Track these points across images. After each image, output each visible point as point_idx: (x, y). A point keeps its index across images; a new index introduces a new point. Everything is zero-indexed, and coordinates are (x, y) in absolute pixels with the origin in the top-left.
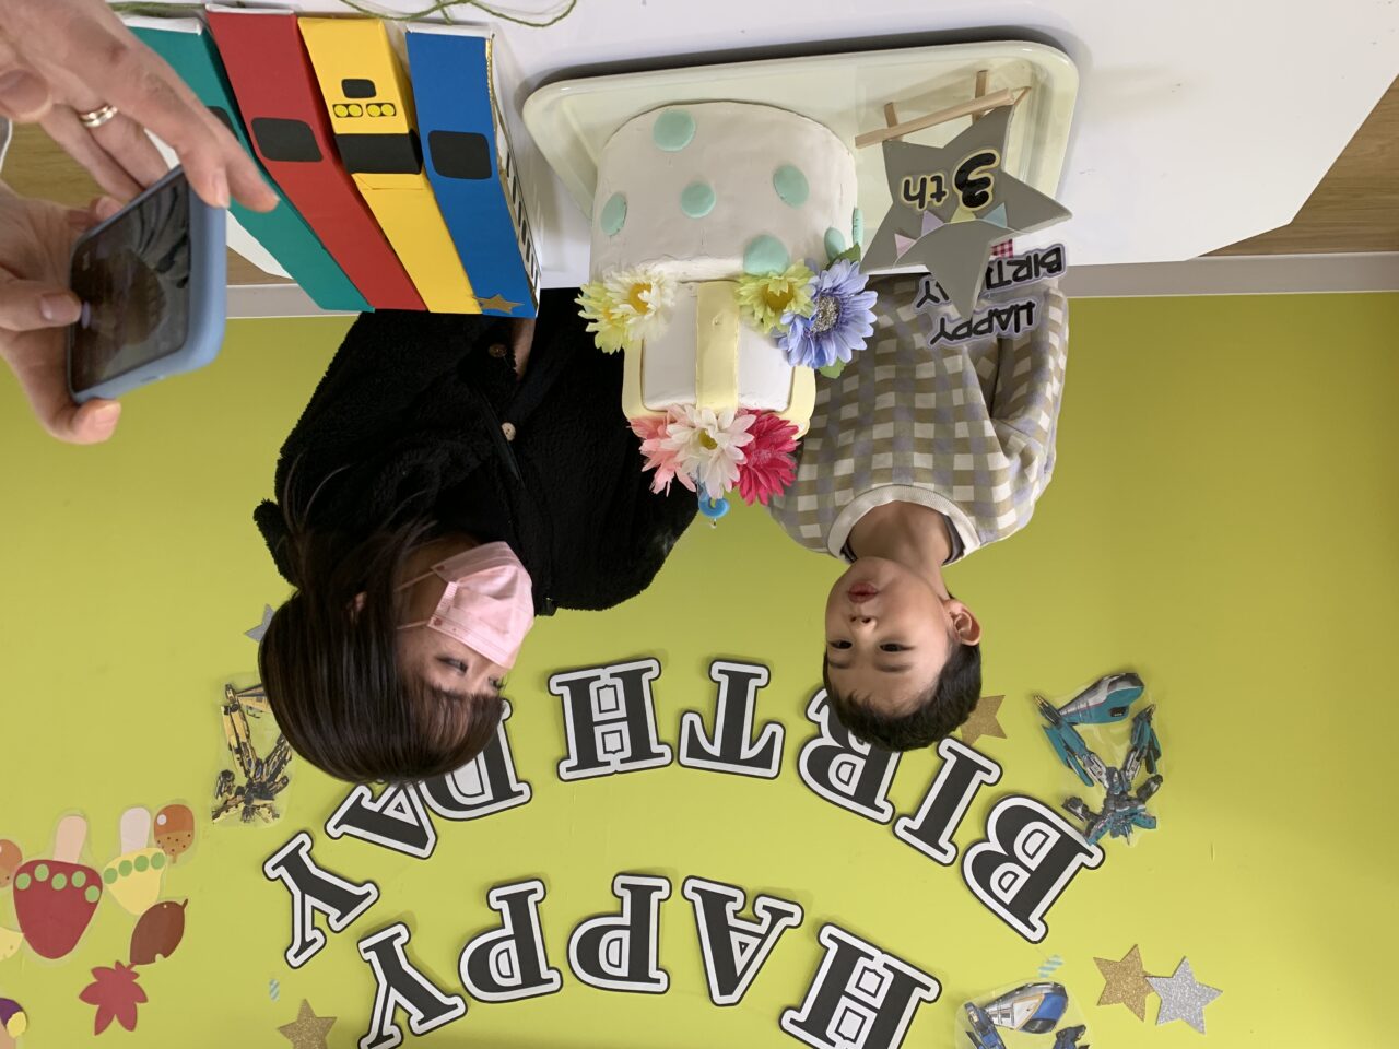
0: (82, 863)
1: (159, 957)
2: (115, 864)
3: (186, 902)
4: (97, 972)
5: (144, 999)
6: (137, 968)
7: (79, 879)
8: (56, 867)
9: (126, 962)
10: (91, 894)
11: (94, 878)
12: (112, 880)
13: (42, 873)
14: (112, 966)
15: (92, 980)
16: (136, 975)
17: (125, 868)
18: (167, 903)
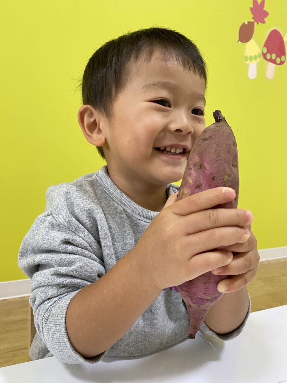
0: (267, 62)
1: (246, 23)
2: (259, 60)
3: (238, 42)
4: (263, 22)
5: (251, 8)
6: (252, 20)
7: (268, 56)
8: (274, 62)
9: (256, 23)
10: (265, 50)
11: (264, 55)
12: (259, 54)
13: (278, 60)
14: (260, 23)
15: (266, 19)
16: (253, 18)
17: (255, 58)
18: (243, 42)
